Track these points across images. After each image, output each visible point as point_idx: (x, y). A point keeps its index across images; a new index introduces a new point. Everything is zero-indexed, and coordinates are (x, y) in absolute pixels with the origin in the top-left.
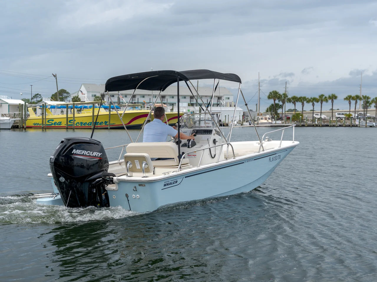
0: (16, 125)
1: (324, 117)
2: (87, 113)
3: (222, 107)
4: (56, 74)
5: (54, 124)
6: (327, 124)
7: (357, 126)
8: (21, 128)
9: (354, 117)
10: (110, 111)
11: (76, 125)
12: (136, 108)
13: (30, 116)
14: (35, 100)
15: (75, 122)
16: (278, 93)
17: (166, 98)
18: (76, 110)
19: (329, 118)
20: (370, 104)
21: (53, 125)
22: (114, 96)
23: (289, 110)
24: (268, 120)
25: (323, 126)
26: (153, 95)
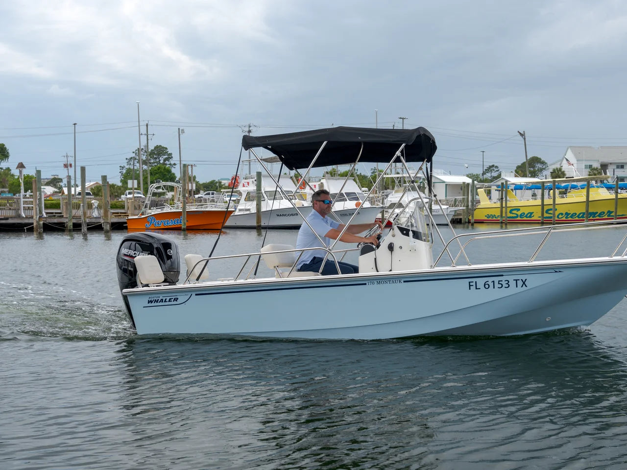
0: (457, 219)
2: (577, 197)
4: (524, 131)
5: (521, 215)
8: (466, 222)
10: (617, 193)
11: (558, 217)
13: (480, 203)
14: (488, 176)
15: (557, 213)
18: (557, 191)
21: (519, 218)
22: (623, 166)
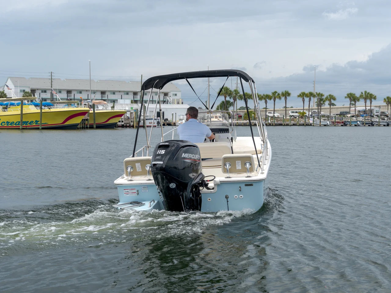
1: (277, 115)
2: (14, 111)
3: (169, 105)
6: (280, 123)
7: (311, 125)
9: (308, 116)
10: (41, 109)
11: (1, 124)
12: (72, 105)
16: (229, 89)
17: (107, 94)
19: (282, 116)
20: (324, 101)
22: (46, 91)
23: (241, 107)
24: (218, 118)
25: (276, 125)
26: (92, 90)
